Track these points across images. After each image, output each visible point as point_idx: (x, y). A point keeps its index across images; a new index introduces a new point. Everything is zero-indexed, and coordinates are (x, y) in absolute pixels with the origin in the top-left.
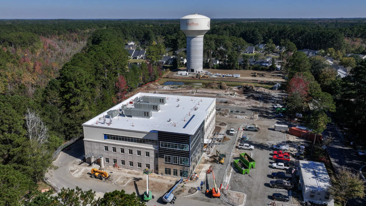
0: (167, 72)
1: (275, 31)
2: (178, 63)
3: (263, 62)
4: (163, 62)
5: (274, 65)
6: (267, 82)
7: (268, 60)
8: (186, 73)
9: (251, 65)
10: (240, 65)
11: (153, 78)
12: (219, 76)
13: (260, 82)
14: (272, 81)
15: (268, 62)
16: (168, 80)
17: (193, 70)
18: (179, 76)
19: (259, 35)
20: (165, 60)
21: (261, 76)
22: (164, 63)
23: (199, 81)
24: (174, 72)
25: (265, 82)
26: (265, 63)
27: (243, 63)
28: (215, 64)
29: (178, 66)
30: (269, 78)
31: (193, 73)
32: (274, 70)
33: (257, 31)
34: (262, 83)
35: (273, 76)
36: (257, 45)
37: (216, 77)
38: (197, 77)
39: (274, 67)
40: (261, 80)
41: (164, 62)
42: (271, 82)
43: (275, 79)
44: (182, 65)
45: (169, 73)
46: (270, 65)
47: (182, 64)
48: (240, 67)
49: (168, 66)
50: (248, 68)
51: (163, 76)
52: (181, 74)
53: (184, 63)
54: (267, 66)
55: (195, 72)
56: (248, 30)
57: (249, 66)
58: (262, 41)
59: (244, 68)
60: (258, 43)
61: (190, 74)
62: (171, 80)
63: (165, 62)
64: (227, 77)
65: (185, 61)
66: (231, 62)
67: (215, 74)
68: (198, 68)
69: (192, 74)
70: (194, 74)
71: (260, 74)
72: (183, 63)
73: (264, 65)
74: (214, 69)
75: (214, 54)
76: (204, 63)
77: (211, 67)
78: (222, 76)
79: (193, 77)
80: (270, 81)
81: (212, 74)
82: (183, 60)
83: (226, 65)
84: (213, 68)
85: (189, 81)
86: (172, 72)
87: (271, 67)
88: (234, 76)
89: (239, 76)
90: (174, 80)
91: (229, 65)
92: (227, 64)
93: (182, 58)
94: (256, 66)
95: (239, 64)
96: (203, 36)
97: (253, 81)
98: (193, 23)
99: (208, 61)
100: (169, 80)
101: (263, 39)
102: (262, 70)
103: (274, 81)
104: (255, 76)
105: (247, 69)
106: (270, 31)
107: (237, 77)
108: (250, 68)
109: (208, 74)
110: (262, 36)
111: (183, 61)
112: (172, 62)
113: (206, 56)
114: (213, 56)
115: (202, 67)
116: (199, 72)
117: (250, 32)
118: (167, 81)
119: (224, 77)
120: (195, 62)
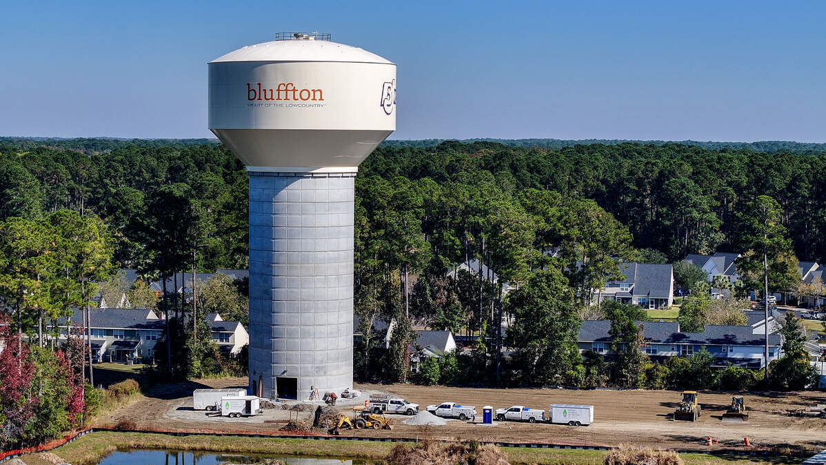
0: (125, 398)
1: (788, 179)
2: (194, 344)
3: (729, 341)
4: (96, 347)
5: (798, 355)
6: (762, 446)
7: (759, 331)
8: (248, 403)
9: (662, 359)
10: (591, 358)
11: (27, 427)
12: (462, 417)
13: (718, 447)
14: (791, 442)
15: (759, 342)
16: (131, 439)
17: (288, 388)
18: (201, 417)
19: (695, 199)
20: (109, 333)
21: (720, 418)
22: (102, 351)
23: (331, 445)
24: (169, 402)
25: (750, 447)
26: (744, 344)
27: (610, 346)
28: (428, 353)
29: (197, 364)
30: (772, 425)
31: (291, 403)
32: (798, 385)
33: (683, 179)
34: (736, 452)
35: (800, 415)
36: (688, 263)
37: (441, 422)
38: (316, 423)
39: (802, 366)
40: (726, 438)
41: (105, 345)
42: (786, 446)
43: (810, 431)
44: (220, 362)
45: (137, 407)
46: (775, 358)
47: (218, 354)
48: (588, 373)
49: (130, 367)
50: (642, 377)
51: (95, 421)
52: (213, 408)
53: (236, 350)
54: (756, 365)
55: (303, 399)
56: (631, 173)
57: (649, 366)
58: (720, 237)
59: (617, 380)
60: (691, 251)
61: (273, 406)
62: (144, 440)
63: (107, 342)
64: (511, 425)
65: (240, 338)
66: (531, 338)
67: (432, 407)
68: (321, 370)
69: (285, 408)
70: (296, 408)
71: (719, 408)
72: (225, 350)
73: (738, 356)
74: (427, 382)
75: (423, 296)
76: (358, 345)
77: (405, 371)
78: (480, 418)
79: (291, 426)
80: (781, 440)
81: (413, 406)
82: (223, 333)
83: (503, 360)
84: (419, 379)
85: (268, 445)
86: (156, 401)
87: (780, 367)
88: (558, 416)
89: (586, 415)
90: (169, 441)
91: (521, 361)
92: (507, 357)
93: (218, 318)
94: (692, 360)
95: (583, 354)
96: (355, 169)
97: (680, 445)
98: (288, 89)
99: (389, 336)
100: (132, 443)
101: (722, 228)
102: (730, 384)
103: (807, 439)
104: (687, 416)
105: (634, 386)
106: (758, 180)
107: (573, 423)
108: (650, 375)
109: (390, 407)
110: (713, 209)
111: (227, 337)
112: (151, 344)
113: (373, 303)
114: (420, 308)
115: (348, 370)
116: (330, 399)
117: (639, 183)
118: (120, 449)
119: (494, 424)
120: (305, 334)
